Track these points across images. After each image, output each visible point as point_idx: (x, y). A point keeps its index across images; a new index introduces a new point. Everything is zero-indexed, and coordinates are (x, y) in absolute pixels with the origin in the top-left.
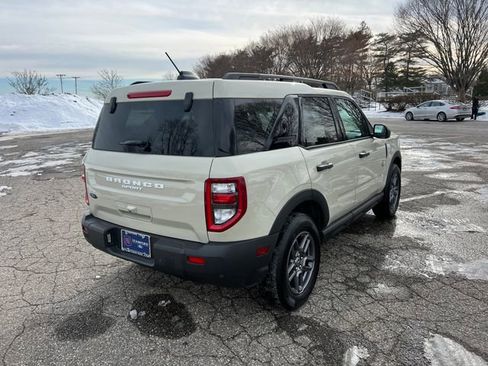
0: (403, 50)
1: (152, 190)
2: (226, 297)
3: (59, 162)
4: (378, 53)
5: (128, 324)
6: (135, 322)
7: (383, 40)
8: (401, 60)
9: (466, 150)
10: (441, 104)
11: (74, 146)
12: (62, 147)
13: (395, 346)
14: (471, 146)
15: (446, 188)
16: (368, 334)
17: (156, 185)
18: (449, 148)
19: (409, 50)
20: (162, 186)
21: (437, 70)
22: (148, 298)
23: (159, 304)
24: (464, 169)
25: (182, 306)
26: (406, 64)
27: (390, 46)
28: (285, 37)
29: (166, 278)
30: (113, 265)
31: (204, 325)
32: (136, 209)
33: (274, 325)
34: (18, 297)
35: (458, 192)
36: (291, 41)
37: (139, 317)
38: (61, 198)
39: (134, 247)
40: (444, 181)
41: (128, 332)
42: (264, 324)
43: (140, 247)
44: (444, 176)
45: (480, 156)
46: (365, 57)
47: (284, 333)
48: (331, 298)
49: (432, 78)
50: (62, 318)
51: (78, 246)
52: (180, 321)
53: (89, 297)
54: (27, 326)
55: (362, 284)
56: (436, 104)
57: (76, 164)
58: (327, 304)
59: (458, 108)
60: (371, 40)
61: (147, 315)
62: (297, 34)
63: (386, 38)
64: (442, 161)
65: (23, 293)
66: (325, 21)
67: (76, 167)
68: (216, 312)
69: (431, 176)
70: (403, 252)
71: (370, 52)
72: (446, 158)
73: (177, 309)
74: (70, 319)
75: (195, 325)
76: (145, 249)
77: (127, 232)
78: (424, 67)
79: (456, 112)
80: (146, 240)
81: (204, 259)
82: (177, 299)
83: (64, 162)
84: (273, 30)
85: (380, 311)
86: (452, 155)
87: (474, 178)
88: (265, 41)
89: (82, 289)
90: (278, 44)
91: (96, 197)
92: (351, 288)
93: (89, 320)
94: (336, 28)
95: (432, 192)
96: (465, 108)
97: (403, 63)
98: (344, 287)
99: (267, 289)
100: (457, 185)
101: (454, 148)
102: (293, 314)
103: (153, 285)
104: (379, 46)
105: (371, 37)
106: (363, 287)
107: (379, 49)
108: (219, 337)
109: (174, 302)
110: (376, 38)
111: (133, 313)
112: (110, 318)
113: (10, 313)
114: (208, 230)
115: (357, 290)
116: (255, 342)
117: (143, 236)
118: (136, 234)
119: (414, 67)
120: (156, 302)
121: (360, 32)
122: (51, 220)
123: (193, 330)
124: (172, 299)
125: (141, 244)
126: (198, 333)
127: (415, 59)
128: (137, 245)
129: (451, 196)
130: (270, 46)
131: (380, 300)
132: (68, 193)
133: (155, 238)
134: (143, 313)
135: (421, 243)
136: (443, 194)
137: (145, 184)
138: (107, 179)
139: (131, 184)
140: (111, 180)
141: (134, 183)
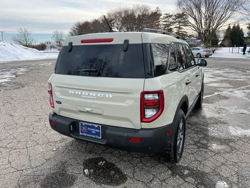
0: (177, 22)
1: (104, 99)
2: (135, 157)
3: (3, 80)
4: (165, 23)
5: (85, 178)
6: (89, 176)
7: (167, 17)
8: (176, 27)
9: (218, 72)
10: (198, 49)
11: (9, 71)
12: (2, 71)
13: (238, 179)
14: (219, 70)
15: (218, 91)
16: (221, 173)
17: (107, 96)
18: (209, 71)
19: (180, 22)
20: (111, 96)
21: (195, 32)
22: (90, 160)
23: (99, 164)
24: (222, 81)
25: (113, 165)
26: (178, 29)
27: (171, 20)
28: (120, 13)
29: (96, 147)
30: (61, 142)
31: (131, 175)
32: (92, 110)
33: (170, 172)
34: (7, 166)
35: (225, 93)
36: (123, 15)
37: (90, 173)
38: (13, 102)
39: (90, 132)
40: (215, 87)
41: (87, 183)
42: (163, 172)
43: (93, 132)
44: (215, 85)
45: (225, 75)
46: (158, 25)
47: (178, 176)
48: (192, 154)
49: (190, 36)
50: (42, 178)
51: (34, 131)
52: (115, 174)
53: (53, 163)
54: (21, 185)
55: (204, 144)
56: (196, 49)
57: (14, 81)
58: (192, 157)
59: (206, 51)
60: (162, 17)
61: (94, 171)
62: (126, 12)
63: (169, 16)
64: (209, 77)
65: (10, 163)
66: (140, 6)
67: (15, 83)
68: (134, 167)
69: (209, 85)
70: (215, 126)
71: (161, 23)
72: (211, 76)
73: (110, 166)
74: (47, 178)
75: (125, 175)
76: (97, 134)
77: (84, 124)
78: (187, 31)
79: (205, 53)
80: (98, 128)
81: (140, 139)
82: (108, 160)
83: (6, 80)
84: (114, 9)
85: (221, 159)
86: (213, 74)
87: (228, 85)
88: (109, 15)
89: (48, 158)
90: (116, 17)
91: (61, 103)
92: (199, 147)
93: (60, 178)
94: (145, 10)
95: (213, 93)
96: (209, 51)
97: (177, 29)
98: (196, 147)
99: (167, 152)
100: (222, 89)
101: (212, 71)
102: (177, 164)
103: (90, 152)
104: (165, 20)
105: (161, 15)
106: (205, 147)
107: (165, 21)
108: (143, 182)
109: (107, 163)
110: (163, 15)
111: (86, 171)
112: (73, 176)
113: (7, 177)
114: (142, 121)
115: (203, 148)
116: (164, 184)
117: (96, 126)
118: (91, 125)
119: (182, 30)
120: (97, 163)
121: (156, 12)
122: (11, 116)
123: (126, 179)
124: (105, 160)
125: (94, 131)
126: (129, 180)
127: (182, 27)
128: (91, 131)
129: (223, 95)
130: (112, 18)
131: (218, 153)
132: (15, 99)
133: (104, 127)
134: (92, 171)
135: (222, 120)
136: (219, 94)
137: (99, 95)
138: (70, 92)
139: (89, 95)
140: (73, 92)
141: (91, 94)
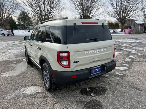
1: (103, 51)
39: (96, 71)
77: (93, 68)
79: (7, 33)
117: (99, 67)
125: (98, 70)
133: (103, 65)
137: (101, 50)
138: (86, 53)
139: (97, 52)
140: (88, 52)
141: (98, 51)
